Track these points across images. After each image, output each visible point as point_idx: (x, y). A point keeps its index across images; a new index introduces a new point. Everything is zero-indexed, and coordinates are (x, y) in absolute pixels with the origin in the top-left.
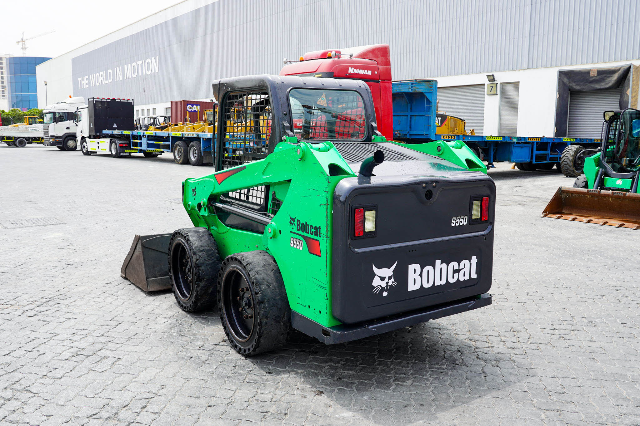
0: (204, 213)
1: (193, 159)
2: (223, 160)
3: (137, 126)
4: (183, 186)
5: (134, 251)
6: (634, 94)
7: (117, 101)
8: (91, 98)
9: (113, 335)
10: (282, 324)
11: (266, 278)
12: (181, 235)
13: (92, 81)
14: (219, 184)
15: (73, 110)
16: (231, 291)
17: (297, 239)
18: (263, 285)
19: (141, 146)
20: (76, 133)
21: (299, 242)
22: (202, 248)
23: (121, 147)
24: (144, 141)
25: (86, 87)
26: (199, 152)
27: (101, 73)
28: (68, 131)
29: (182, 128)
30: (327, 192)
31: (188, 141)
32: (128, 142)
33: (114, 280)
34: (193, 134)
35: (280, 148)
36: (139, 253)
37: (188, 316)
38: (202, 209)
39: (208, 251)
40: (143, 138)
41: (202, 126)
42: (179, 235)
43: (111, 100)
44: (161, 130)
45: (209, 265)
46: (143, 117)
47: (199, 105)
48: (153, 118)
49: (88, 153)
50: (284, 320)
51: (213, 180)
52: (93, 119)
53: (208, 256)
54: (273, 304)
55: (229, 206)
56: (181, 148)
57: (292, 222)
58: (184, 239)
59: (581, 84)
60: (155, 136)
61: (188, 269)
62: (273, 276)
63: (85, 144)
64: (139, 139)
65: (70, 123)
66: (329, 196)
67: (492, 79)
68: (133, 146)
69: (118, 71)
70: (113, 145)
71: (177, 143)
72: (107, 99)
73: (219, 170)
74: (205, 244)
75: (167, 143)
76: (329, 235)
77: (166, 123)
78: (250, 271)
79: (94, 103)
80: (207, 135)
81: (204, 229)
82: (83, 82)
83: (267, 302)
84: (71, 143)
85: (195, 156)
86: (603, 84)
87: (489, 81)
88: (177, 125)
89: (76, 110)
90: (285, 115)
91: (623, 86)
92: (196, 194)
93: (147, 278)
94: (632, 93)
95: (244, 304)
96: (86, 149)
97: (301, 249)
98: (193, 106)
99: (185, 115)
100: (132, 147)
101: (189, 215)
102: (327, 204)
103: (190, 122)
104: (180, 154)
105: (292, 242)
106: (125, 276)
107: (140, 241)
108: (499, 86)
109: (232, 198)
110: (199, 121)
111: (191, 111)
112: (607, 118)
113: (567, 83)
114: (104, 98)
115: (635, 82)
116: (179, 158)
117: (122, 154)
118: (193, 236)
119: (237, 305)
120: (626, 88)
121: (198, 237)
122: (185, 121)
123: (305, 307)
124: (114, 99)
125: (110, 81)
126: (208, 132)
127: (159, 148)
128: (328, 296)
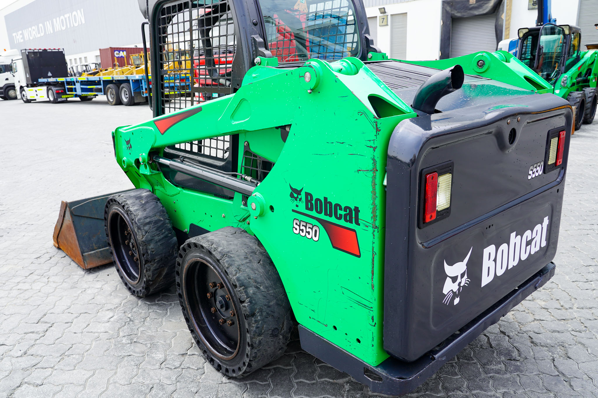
0: (145, 170)
1: (125, 100)
2: (163, 101)
3: (71, 74)
4: (113, 137)
5: (63, 219)
6: (508, 18)
7: (48, 51)
8: (24, 50)
9: (39, 353)
10: (281, 337)
11: (252, 276)
12: (117, 203)
13: (26, 35)
14: (162, 134)
15: (8, 62)
16: (196, 282)
17: (307, 223)
18: (250, 288)
19: (76, 91)
20: (14, 83)
21: (312, 229)
22: (148, 220)
23: (58, 93)
24: (78, 86)
25: (21, 41)
26: (130, 93)
27: (33, 27)
28: (7, 82)
29: (112, 73)
30: (375, 149)
31: (118, 83)
32: (63, 88)
33: (45, 251)
34: (123, 77)
35: (254, 75)
36: (69, 222)
37: (140, 302)
38: (142, 167)
39: (156, 222)
40: (76, 84)
41: (130, 69)
42: (115, 203)
43: (43, 50)
44: (93, 75)
45: (159, 241)
46: (76, 65)
47: (125, 51)
48: (85, 65)
49: (28, 101)
50: (283, 331)
51: (152, 129)
52: (28, 69)
53: (157, 230)
54: (267, 313)
55: (179, 162)
56: (113, 91)
57: (295, 195)
58: (122, 208)
59: (462, 11)
60: (88, 81)
61: (132, 244)
62: (261, 270)
63: (23, 92)
64: (73, 84)
65: (7, 74)
66: (378, 154)
67: (383, 11)
68: (68, 91)
69: (48, 24)
70: (50, 92)
71: (109, 86)
72: (38, 50)
73: (158, 115)
74: (151, 214)
75: (99, 87)
76: (378, 223)
77: (97, 69)
78: (228, 268)
79: (27, 54)
80: (135, 76)
81: (148, 191)
82: (18, 37)
83: (258, 312)
84: (11, 93)
85: (126, 97)
86: (481, 10)
87: (381, 13)
88: (107, 70)
89: (11, 62)
90: (255, 24)
91: (498, 11)
92: (131, 147)
93: (82, 253)
94: (506, 17)
95: (218, 305)
96: (25, 97)
97: (316, 239)
98: (119, 52)
99: (113, 61)
100: (68, 93)
101: (126, 172)
102: (375, 170)
103: (119, 66)
104: (112, 96)
105: (297, 227)
106: (58, 245)
107: (68, 208)
108: (389, 17)
109: (180, 150)
110: (126, 65)
111: (119, 57)
112: (521, 35)
113: (450, 11)
114: (35, 49)
115: (508, 7)
116: (112, 99)
117: (59, 100)
118: (134, 204)
119: (208, 304)
120: (501, 13)
121: (141, 205)
122: (114, 66)
123: (326, 326)
124: (45, 50)
125: (42, 34)
126: (136, 74)
127: (92, 92)
128: (376, 320)
